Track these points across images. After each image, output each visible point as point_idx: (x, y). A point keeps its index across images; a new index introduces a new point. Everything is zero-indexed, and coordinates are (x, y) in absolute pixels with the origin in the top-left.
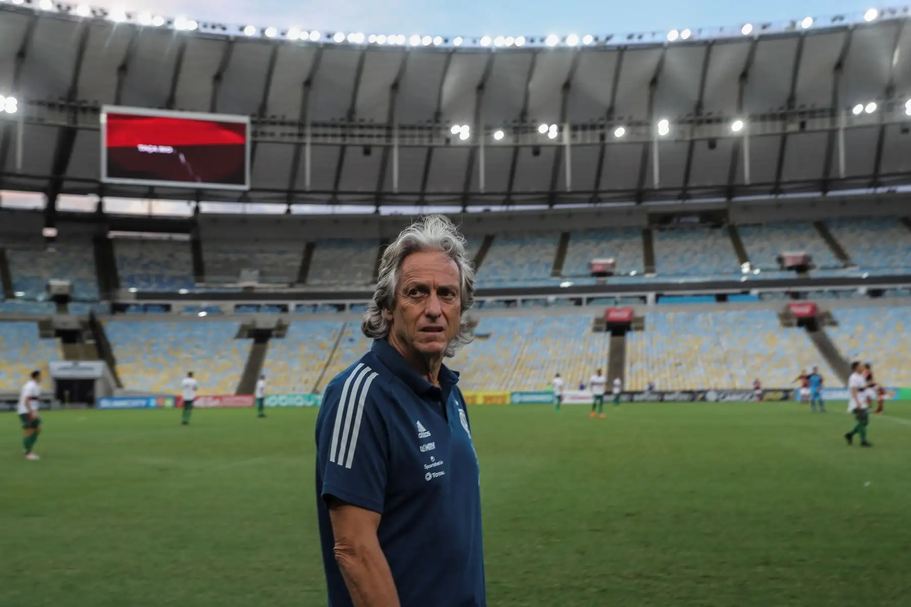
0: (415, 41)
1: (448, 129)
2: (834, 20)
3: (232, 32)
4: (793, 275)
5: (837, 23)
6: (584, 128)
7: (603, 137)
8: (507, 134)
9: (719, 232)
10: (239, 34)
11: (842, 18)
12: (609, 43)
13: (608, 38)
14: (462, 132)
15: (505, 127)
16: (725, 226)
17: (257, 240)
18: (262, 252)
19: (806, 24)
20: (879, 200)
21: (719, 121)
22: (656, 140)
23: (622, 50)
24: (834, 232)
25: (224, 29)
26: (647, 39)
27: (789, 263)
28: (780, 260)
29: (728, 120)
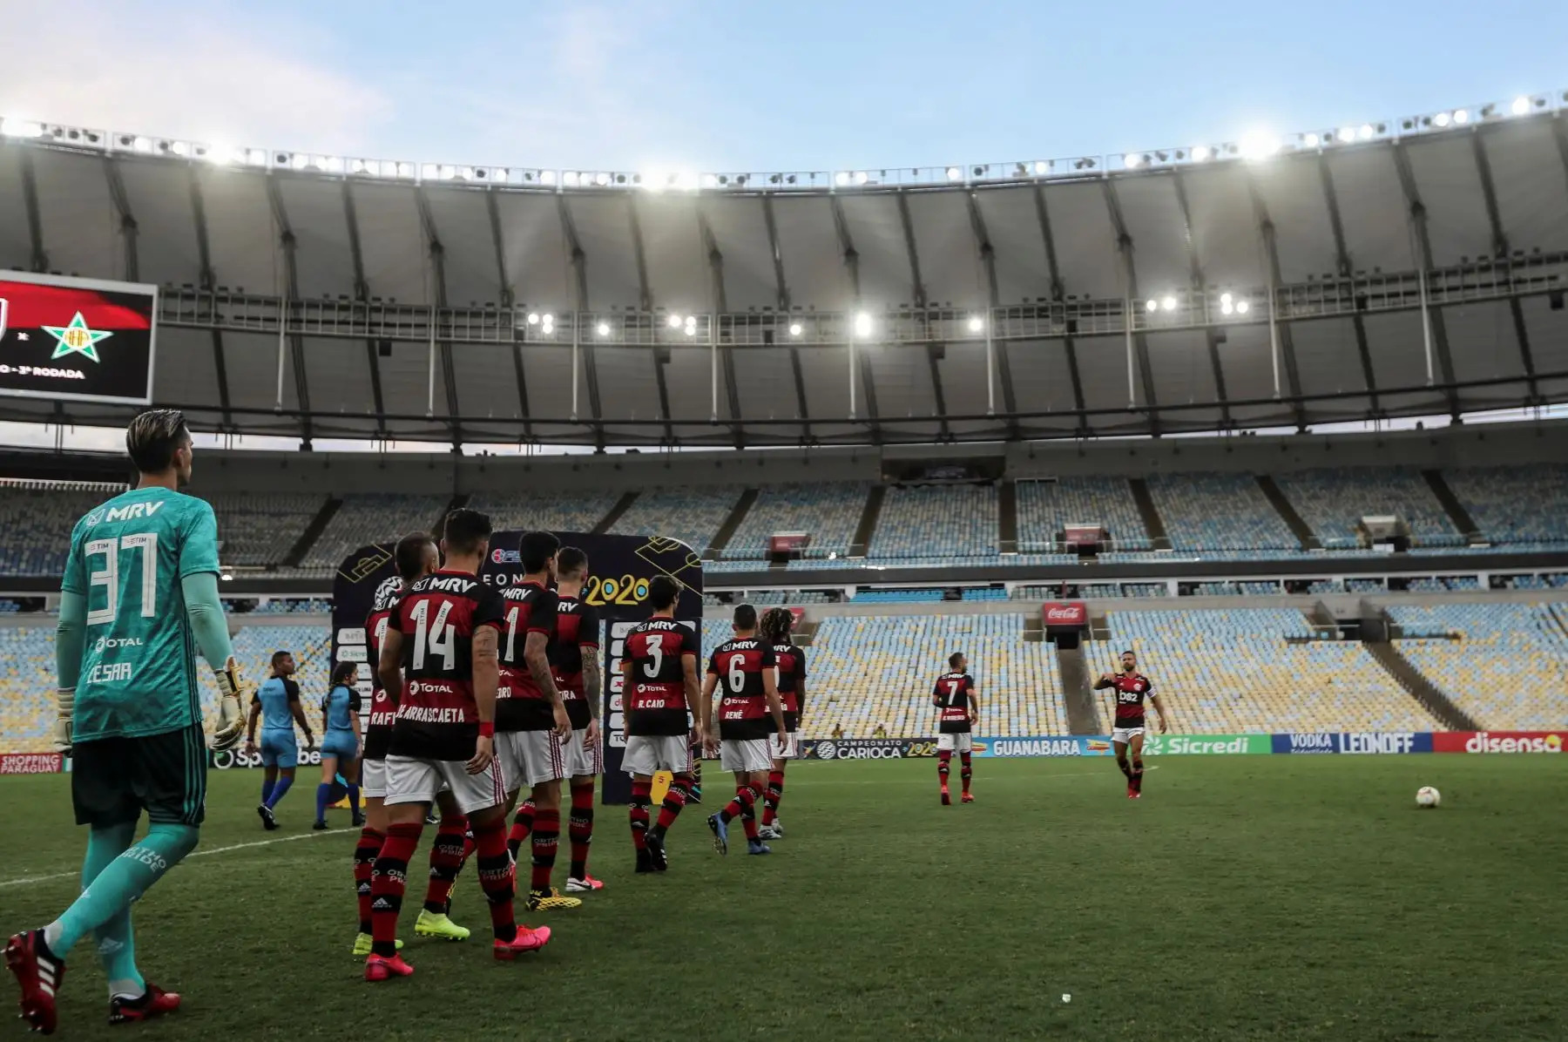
0: (429, 173)
1: (522, 316)
2: (1079, 166)
3: (109, 144)
4: (1073, 559)
5: (1085, 170)
6: (740, 321)
7: (768, 336)
8: (616, 327)
9: (986, 491)
10: (120, 147)
11: (1091, 164)
12: (746, 185)
13: (741, 180)
14: (543, 323)
15: (613, 317)
16: (999, 483)
17: (244, 493)
18: (243, 512)
19: (1039, 170)
20: (1228, 447)
21: (948, 316)
22: (851, 342)
23: (767, 199)
24: (1155, 496)
25: (94, 138)
26: (803, 183)
27: (1072, 540)
28: (1061, 537)
29: (962, 315)
